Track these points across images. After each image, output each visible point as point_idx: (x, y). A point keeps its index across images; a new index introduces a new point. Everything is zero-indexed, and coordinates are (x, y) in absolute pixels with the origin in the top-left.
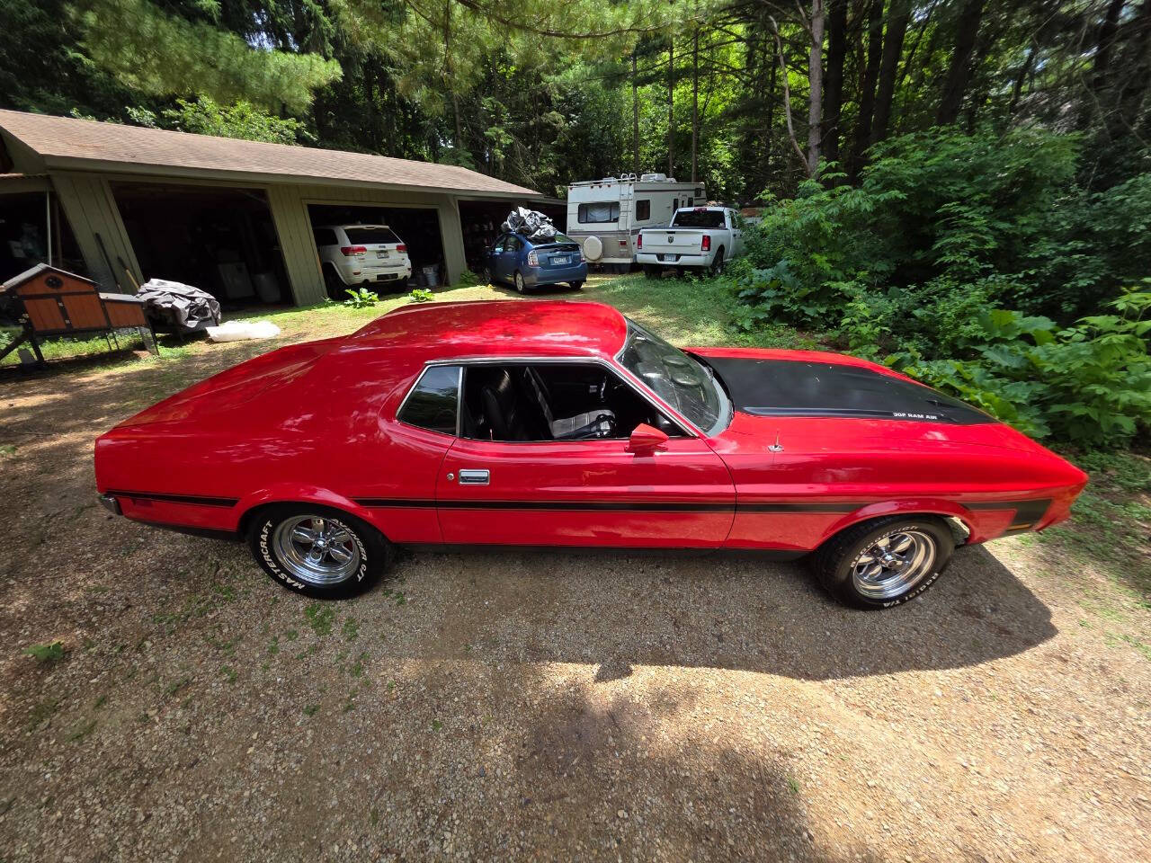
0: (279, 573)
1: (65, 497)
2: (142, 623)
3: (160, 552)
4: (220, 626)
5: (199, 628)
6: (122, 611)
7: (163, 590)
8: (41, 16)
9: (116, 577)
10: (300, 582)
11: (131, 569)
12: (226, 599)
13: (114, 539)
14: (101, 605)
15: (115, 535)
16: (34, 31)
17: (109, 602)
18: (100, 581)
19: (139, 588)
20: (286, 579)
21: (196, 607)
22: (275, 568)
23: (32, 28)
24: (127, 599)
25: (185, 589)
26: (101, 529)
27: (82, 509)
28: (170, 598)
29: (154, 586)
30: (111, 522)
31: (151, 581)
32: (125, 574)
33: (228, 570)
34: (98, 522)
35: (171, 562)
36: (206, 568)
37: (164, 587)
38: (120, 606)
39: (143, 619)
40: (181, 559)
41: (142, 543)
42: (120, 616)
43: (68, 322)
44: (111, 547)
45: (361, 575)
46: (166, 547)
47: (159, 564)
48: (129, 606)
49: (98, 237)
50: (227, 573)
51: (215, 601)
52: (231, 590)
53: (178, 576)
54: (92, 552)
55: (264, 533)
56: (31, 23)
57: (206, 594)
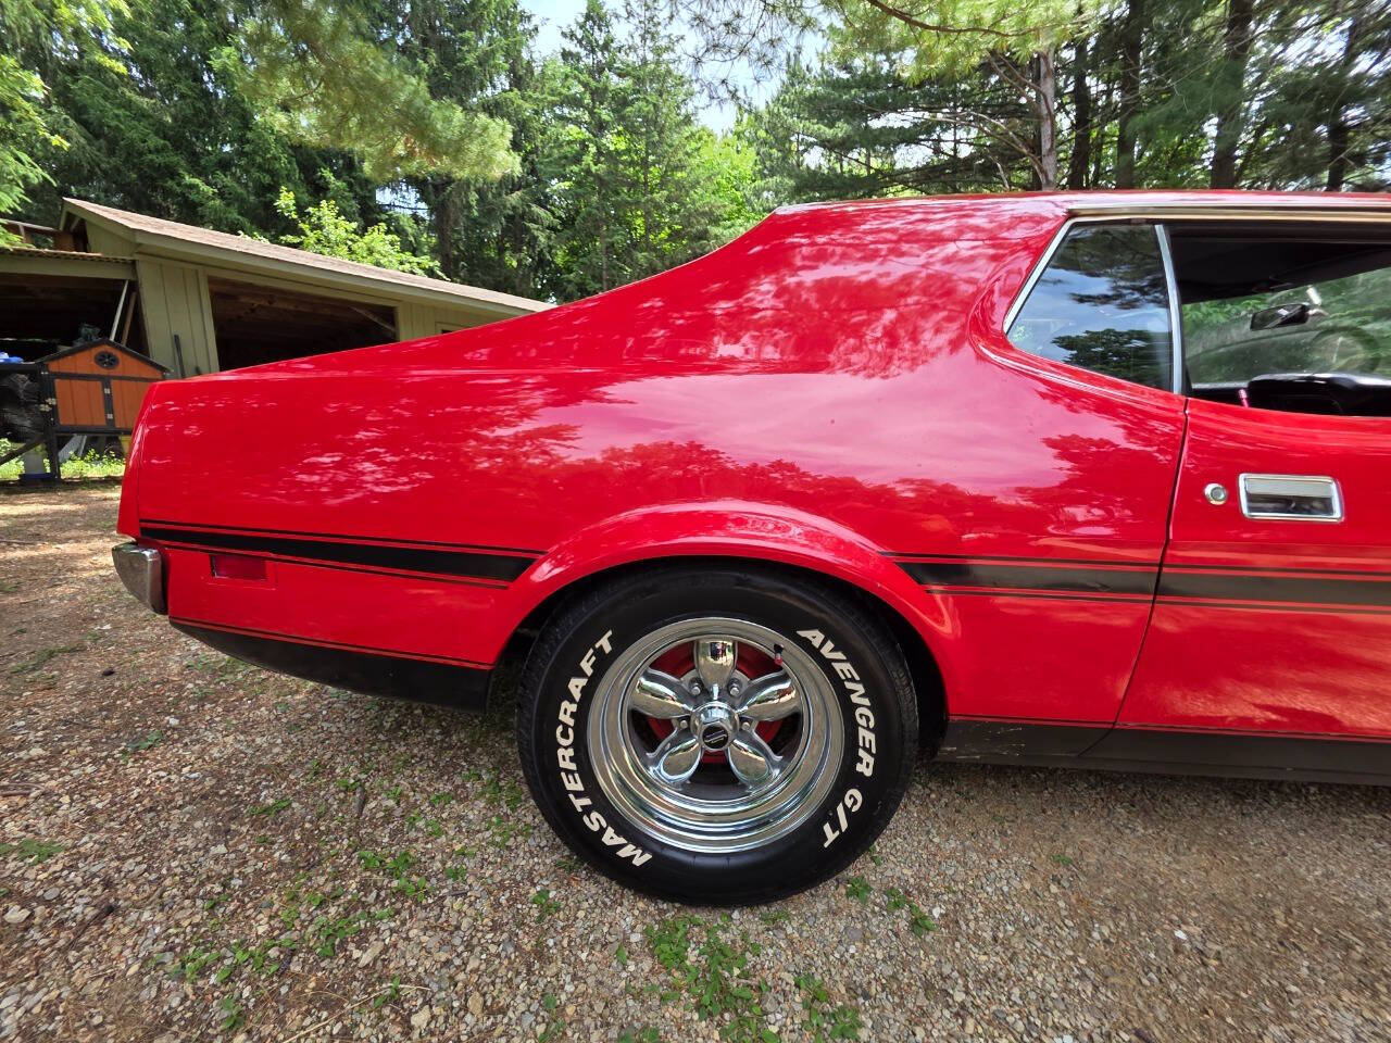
0: (587, 810)
1: (22, 631)
2: (139, 975)
3: (215, 752)
4: (395, 1000)
5: (327, 1005)
6: (84, 926)
7: (216, 859)
8: (165, 146)
9: (91, 812)
10: (638, 845)
11: (137, 791)
12: (400, 893)
13: (107, 717)
14: (25, 902)
15: (111, 708)
16: (152, 160)
17: (51, 894)
18: (42, 825)
19: (149, 849)
20: (602, 831)
21: (316, 920)
22: (578, 795)
23: (150, 156)
24: (108, 884)
25: (280, 855)
26: (82, 694)
27: (51, 655)
28: (237, 883)
29: (190, 843)
30: (107, 681)
31: (184, 829)
32: (119, 805)
33: (391, 803)
34: (80, 681)
35: (241, 777)
36: (331, 793)
37: (221, 849)
38: (81, 909)
39: (145, 960)
40: (267, 768)
41: (174, 729)
42: (71, 945)
43: (110, 416)
44: (95, 733)
45: (835, 826)
46: (230, 739)
47: (209, 782)
48: (111, 910)
49: (176, 338)
50: (389, 812)
51: (371, 898)
52: (408, 863)
53: (262, 815)
54: (43, 743)
55: (582, 674)
56: (150, 152)
57: (339, 874)
